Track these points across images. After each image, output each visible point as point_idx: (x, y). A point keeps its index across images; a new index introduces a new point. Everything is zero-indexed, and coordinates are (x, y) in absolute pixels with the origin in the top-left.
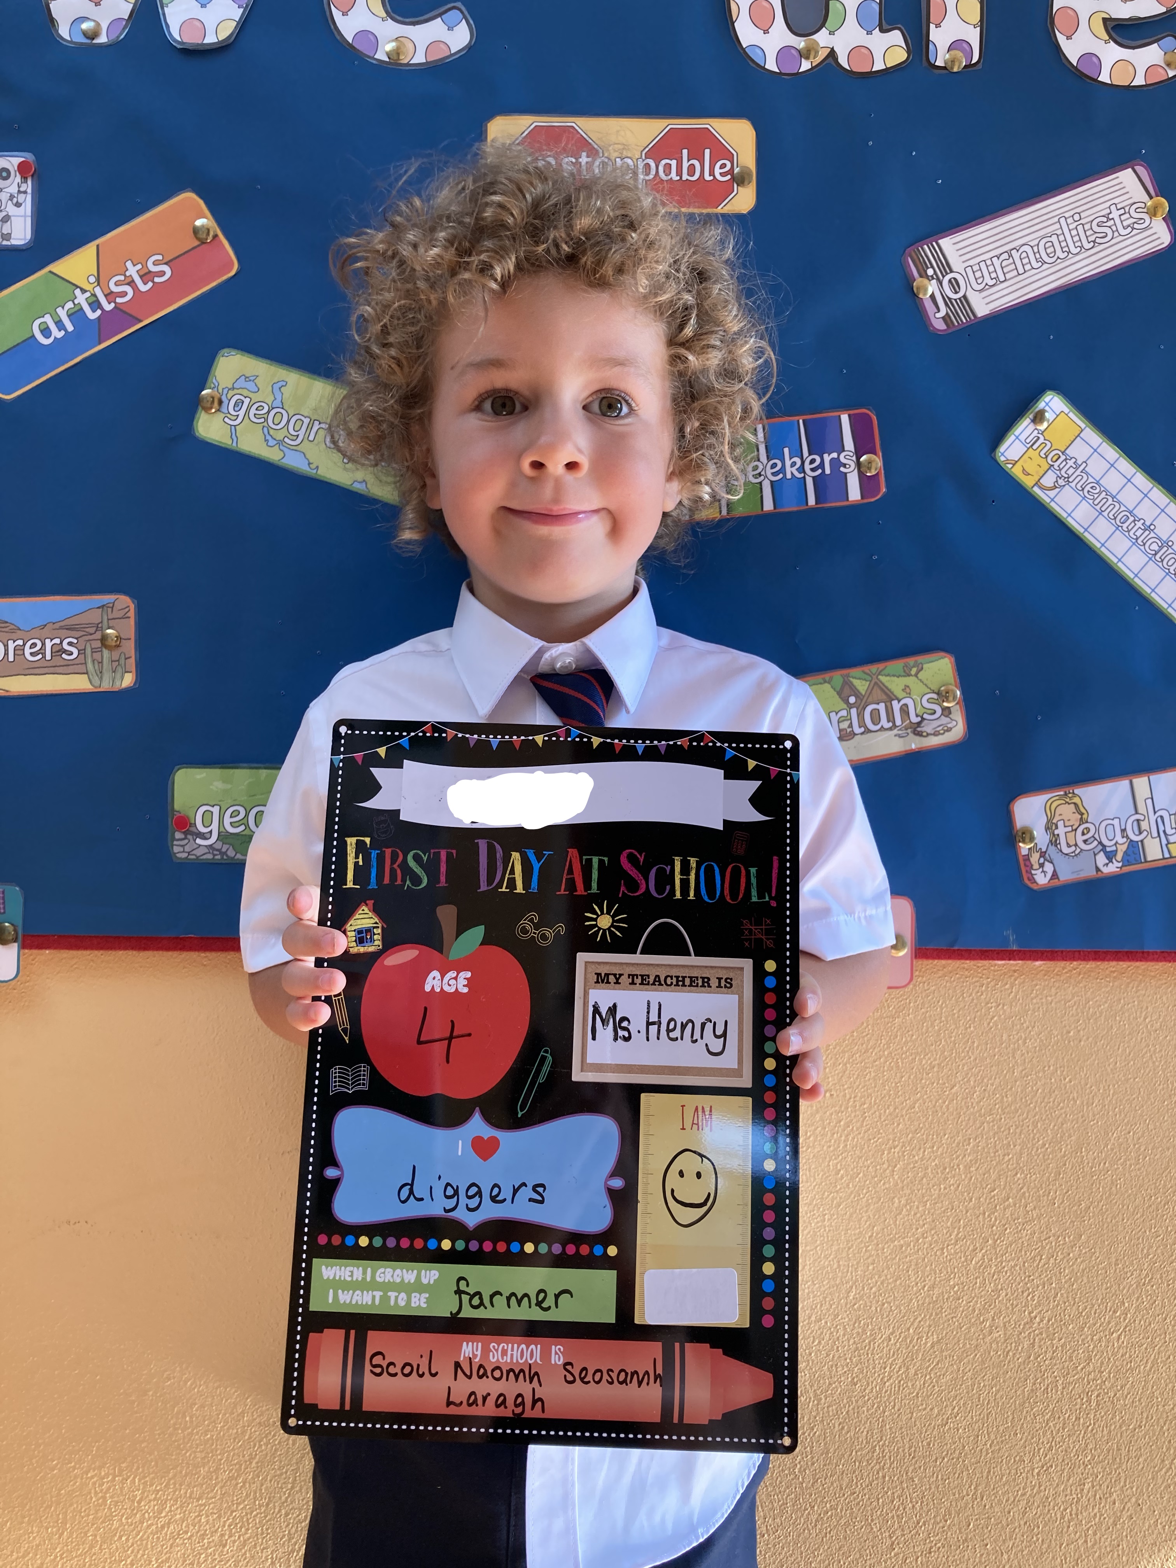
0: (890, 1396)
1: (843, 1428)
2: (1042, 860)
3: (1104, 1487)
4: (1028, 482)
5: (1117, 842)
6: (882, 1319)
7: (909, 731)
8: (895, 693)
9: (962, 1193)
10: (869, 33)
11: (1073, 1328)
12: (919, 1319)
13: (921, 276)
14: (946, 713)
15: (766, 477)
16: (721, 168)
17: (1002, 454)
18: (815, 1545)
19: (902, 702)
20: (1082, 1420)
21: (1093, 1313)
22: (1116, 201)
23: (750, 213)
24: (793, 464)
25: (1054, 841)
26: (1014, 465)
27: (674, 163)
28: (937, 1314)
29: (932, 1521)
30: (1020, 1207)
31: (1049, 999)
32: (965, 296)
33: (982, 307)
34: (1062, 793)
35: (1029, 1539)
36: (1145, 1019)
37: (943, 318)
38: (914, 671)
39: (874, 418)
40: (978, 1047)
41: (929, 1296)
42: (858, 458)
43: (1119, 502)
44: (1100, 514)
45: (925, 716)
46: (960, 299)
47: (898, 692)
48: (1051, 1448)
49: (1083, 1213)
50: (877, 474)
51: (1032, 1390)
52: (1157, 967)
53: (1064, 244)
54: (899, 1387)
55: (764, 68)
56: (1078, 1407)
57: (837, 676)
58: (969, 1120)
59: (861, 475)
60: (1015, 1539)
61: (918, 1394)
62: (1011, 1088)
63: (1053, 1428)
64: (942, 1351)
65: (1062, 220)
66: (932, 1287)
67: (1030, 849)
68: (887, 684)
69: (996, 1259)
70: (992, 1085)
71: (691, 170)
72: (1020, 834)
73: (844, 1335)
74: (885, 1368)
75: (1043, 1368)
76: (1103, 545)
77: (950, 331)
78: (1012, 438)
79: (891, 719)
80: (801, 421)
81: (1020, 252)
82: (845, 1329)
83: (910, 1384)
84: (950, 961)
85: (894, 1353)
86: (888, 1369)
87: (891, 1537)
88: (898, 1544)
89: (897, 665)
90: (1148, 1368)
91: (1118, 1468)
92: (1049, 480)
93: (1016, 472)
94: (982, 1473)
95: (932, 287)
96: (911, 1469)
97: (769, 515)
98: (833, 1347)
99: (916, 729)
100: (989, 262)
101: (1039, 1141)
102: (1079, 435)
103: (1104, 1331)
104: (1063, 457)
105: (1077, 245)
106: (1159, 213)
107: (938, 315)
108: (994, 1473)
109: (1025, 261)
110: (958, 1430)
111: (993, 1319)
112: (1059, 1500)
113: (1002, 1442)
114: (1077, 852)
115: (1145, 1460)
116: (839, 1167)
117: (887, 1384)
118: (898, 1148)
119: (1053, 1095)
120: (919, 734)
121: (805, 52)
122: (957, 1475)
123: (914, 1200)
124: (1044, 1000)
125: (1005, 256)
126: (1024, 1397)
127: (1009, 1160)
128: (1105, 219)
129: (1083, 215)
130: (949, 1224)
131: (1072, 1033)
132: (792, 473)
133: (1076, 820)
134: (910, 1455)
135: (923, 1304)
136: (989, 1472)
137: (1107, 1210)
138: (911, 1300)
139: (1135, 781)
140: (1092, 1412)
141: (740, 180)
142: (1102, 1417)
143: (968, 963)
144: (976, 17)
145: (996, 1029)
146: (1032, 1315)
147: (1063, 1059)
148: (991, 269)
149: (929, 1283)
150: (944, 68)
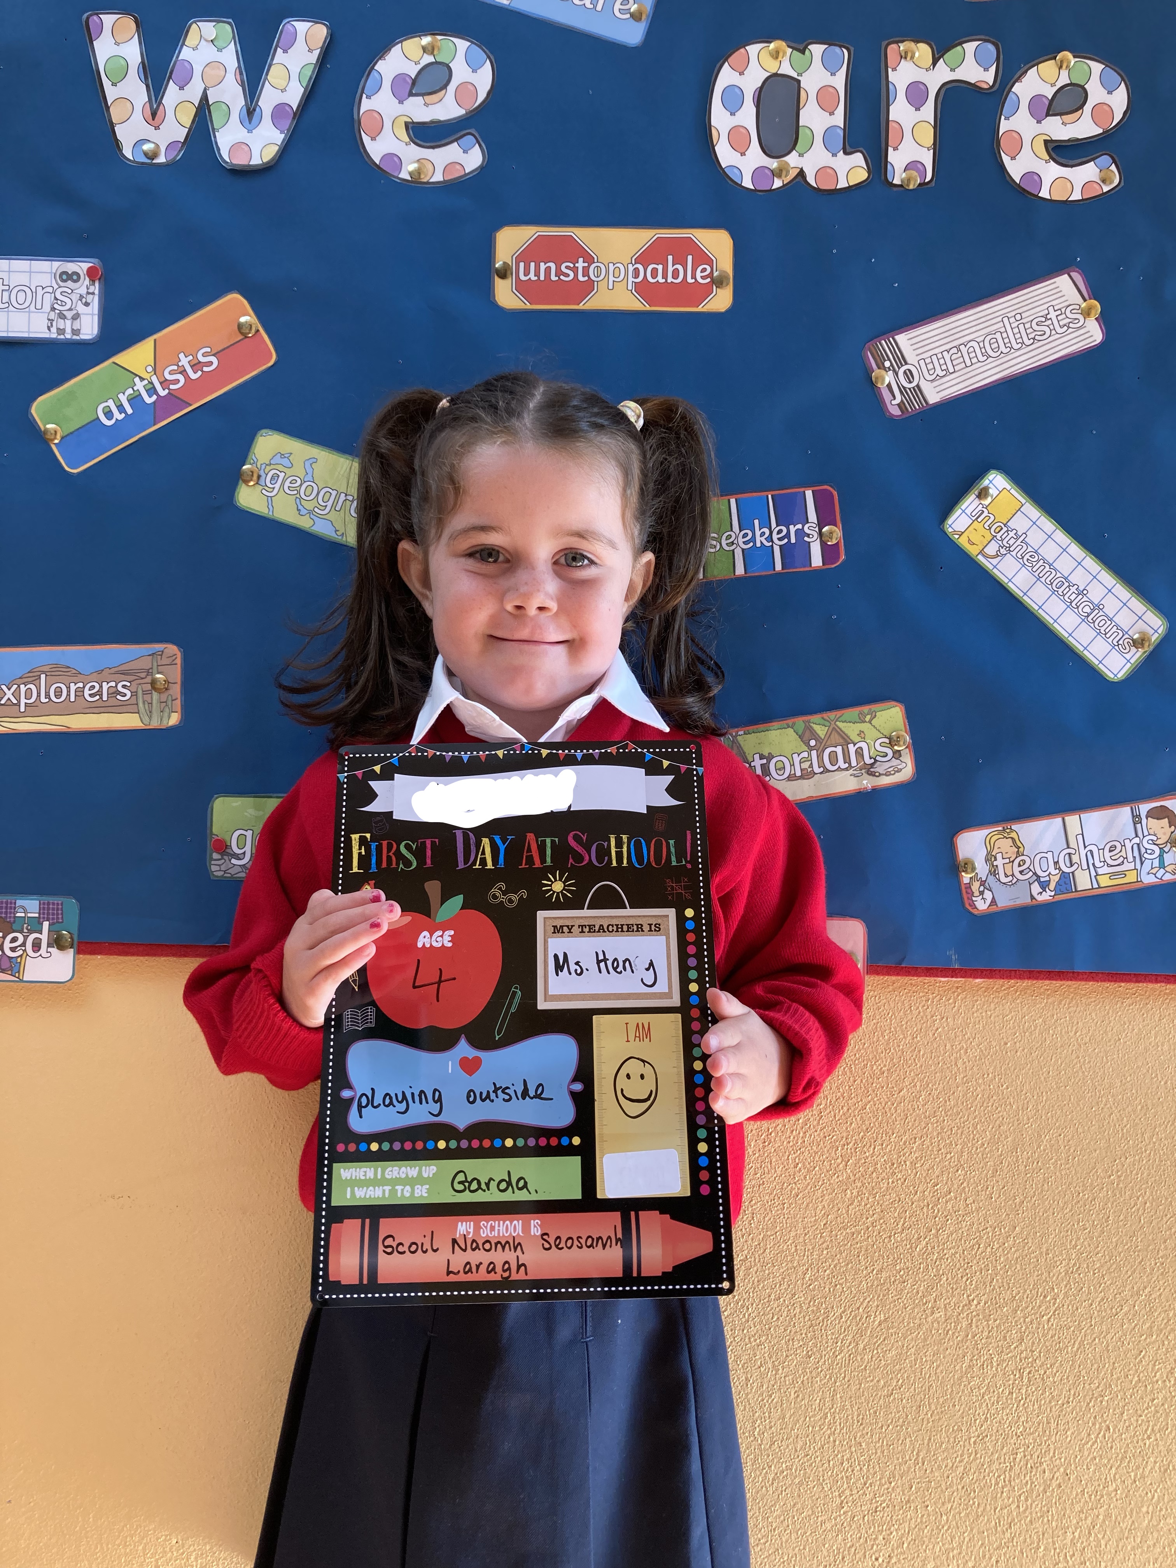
0: (840, 1368)
1: (798, 1396)
2: (982, 888)
3: (1035, 1456)
4: (973, 551)
5: (1050, 873)
6: (835, 1298)
7: (863, 771)
8: (851, 738)
9: (908, 1187)
10: (834, 155)
11: (1007, 1310)
12: (868, 1299)
13: (879, 368)
14: (897, 755)
15: (738, 545)
16: (702, 272)
17: (950, 526)
18: (771, 1501)
19: (857, 746)
20: (1014, 1394)
21: (1025, 1297)
22: (1053, 303)
23: (728, 311)
24: (763, 534)
25: (994, 872)
26: (960, 535)
27: (660, 267)
28: (884, 1296)
29: (878, 1483)
30: (960, 1200)
31: (989, 1013)
32: (918, 386)
33: (933, 398)
34: (1001, 828)
35: (966, 1502)
36: (1076, 1033)
37: (898, 405)
38: (868, 718)
39: (835, 493)
40: (923, 1055)
41: (877, 1279)
42: (820, 530)
43: (1055, 570)
44: (1038, 579)
45: (878, 758)
46: (913, 388)
47: (854, 737)
48: (986, 1418)
49: (1017, 1207)
50: (837, 544)
51: (970, 1366)
52: (1087, 986)
53: (1006, 341)
54: (849, 1360)
55: (741, 185)
56: (1011, 1382)
57: (800, 722)
58: (915, 1121)
59: (823, 545)
60: (954, 1502)
61: (866, 1366)
62: (954, 1093)
63: (988, 1401)
64: (888, 1329)
65: (1005, 320)
66: (880, 1271)
67: (971, 878)
68: (843, 729)
69: (938, 1246)
70: (936, 1089)
71: (676, 274)
72: (963, 865)
73: (800, 1313)
74: (836, 1343)
75: (980, 1346)
76: (1040, 607)
77: (904, 417)
78: (960, 511)
79: (848, 761)
80: (770, 496)
81: (967, 347)
82: (801, 1307)
83: (859, 1358)
84: (899, 978)
85: (845, 1329)
86: (839, 1343)
87: (840, 1496)
88: (847, 1503)
89: (851, 713)
90: (1075, 1349)
91: (1048, 1440)
92: (991, 550)
93: (963, 542)
94: (923, 1440)
95: (889, 378)
96: (859, 1435)
97: (739, 579)
98: (790, 1323)
99: (870, 770)
100: (940, 356)
101: (978, 1141)
102: (1019, 509)
103: (1035, 1314)
104: (1005, 529)
105: (1018, 341)
106: (1093, 312)
107: (894, 402)
108: (934, 1441)
109: (973, 355)
110: (902, 1401)
111: (935, 1301)
112: (994, 1467)
113: (942, 1412)
114: (1013, 882)
115: (1073, 1433)
116: (797, 1162)
117: (838, 1357)
118: (851, 1145)
119: (991, 1100)
120: (873, 774)
121: (778, 171)
122: (900, 1442)
123: (865, 1191)
124: (984, 1014)
125: (955, 350)
126: (962, 1372)
127: (951, 1157)
128: (1043, 319)
129: (1024, 315)
130: (896, 1215)
131: (1009, 1044)
132: (761, 542)
133: (1013, 853)
134: (858, 1422)
135: (872, 1286)
136: (930, 1439)
137: (1039, 1205)
138: (861, 1282)
139: (1066, 818)
140: (1024, 1388)
141: (719, 282)
142: (1033, 1393)
143: (915, 980)
144: (930, 141)
145: (941, 1039)
146: (971, 1298)
147: (1001, 1067)
148: (942, 361)
149: (877, 1267)
150: (901, 186)
